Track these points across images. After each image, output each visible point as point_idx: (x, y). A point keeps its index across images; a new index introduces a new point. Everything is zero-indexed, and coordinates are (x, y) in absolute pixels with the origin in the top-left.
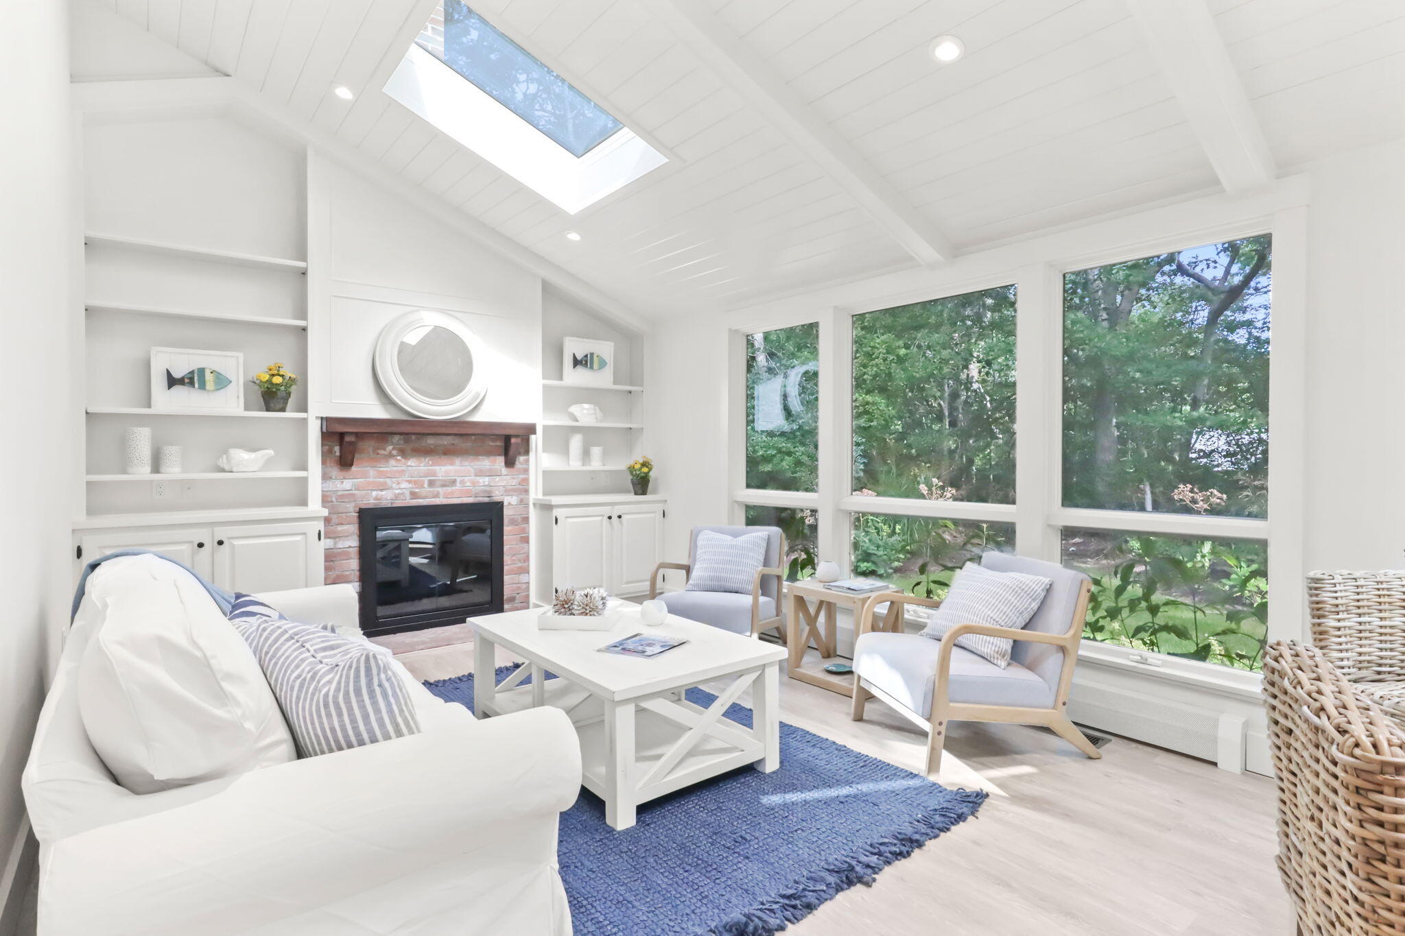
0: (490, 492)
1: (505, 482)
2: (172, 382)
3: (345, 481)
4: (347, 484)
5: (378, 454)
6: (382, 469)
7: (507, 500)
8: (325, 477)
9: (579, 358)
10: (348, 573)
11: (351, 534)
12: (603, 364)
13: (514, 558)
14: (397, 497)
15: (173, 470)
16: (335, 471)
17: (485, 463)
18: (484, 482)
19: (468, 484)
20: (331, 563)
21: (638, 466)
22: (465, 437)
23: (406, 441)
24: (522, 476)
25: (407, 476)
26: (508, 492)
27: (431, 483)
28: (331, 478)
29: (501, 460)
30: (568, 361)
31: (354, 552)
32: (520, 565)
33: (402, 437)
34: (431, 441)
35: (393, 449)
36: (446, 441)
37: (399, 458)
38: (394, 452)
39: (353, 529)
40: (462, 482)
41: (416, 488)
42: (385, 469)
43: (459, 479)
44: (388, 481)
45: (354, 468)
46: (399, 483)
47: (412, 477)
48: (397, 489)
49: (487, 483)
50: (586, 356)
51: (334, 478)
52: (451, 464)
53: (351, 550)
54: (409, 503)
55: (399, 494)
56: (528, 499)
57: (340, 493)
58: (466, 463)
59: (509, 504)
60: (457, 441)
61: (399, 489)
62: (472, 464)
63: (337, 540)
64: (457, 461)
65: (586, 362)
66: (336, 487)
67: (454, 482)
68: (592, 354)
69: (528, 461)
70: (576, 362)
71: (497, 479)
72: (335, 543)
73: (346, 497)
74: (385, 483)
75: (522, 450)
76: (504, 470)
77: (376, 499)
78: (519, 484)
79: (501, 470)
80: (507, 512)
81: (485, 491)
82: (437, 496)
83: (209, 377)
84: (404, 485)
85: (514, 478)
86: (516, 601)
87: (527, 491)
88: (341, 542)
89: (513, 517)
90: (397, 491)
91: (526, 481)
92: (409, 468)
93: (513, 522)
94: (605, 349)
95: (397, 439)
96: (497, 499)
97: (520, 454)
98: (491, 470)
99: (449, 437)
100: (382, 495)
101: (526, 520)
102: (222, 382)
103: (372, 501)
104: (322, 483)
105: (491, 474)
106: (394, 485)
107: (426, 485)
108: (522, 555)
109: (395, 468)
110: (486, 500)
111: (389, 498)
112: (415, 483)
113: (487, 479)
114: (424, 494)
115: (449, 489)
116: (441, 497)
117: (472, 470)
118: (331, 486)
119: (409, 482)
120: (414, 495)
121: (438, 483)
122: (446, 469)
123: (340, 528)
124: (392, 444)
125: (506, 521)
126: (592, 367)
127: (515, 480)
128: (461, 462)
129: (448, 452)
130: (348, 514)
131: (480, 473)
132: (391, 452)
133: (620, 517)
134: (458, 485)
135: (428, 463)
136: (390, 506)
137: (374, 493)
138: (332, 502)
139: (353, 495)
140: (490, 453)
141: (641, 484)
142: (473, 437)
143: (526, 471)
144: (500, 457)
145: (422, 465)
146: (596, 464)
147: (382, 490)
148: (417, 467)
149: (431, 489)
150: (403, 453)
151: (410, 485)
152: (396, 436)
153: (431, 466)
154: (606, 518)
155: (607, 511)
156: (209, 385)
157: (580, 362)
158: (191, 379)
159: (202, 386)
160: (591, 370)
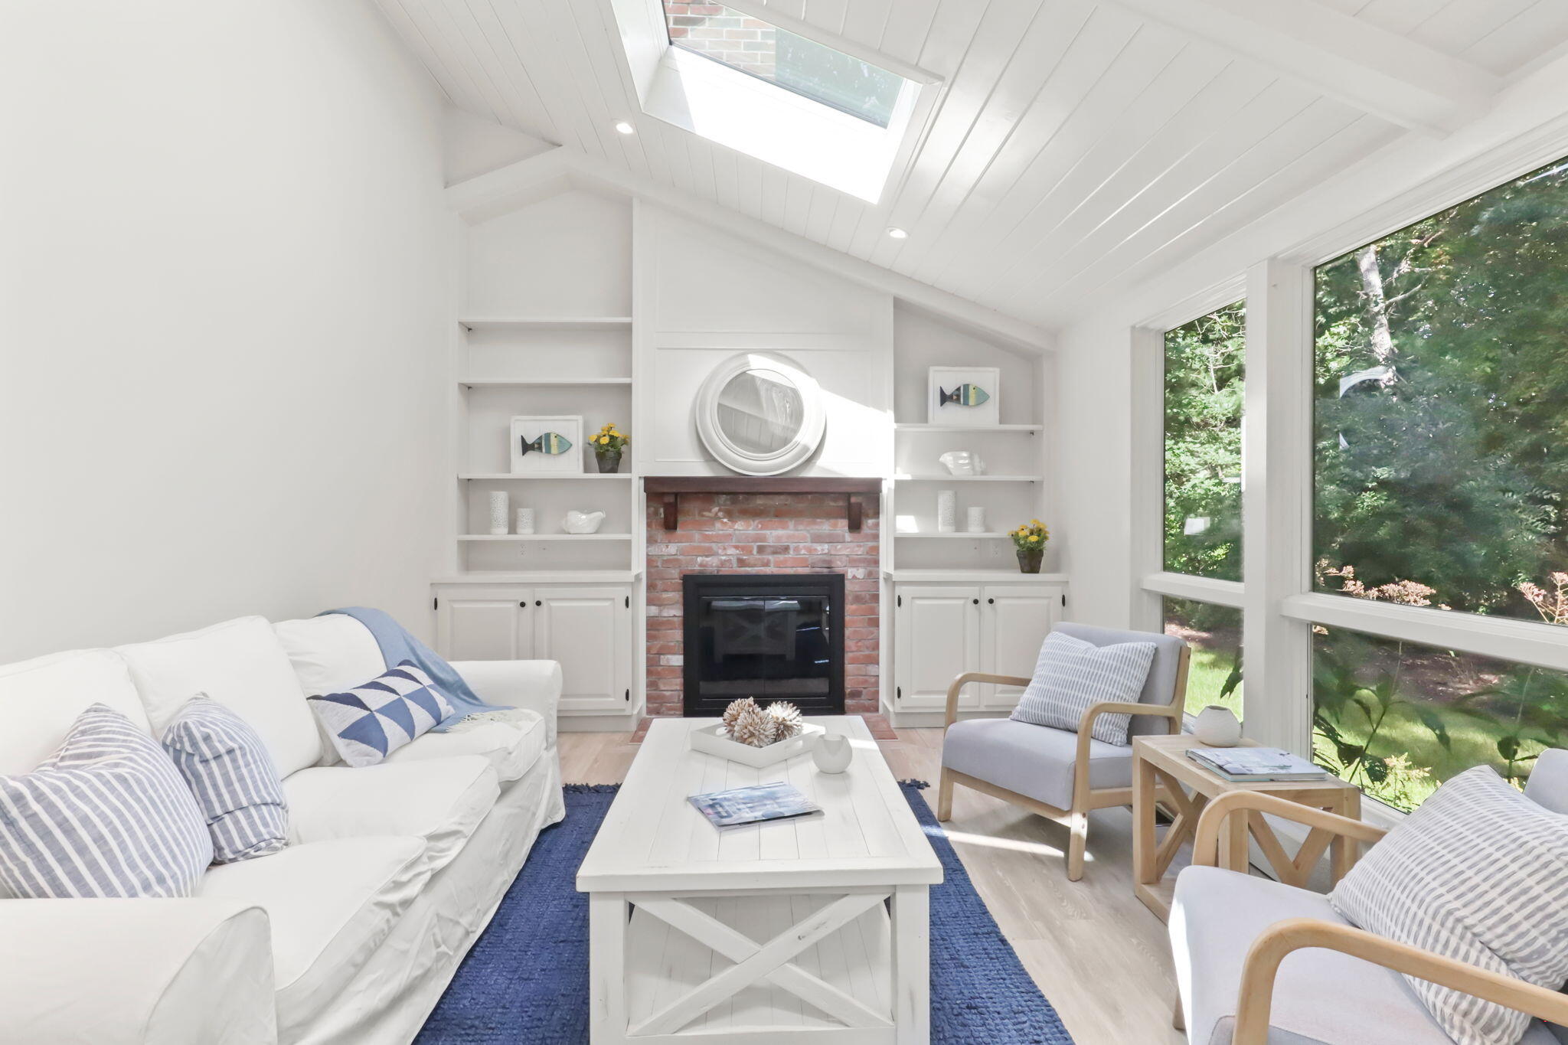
0: (830, 562)
1: (848, 550)
2: (526, 448)
3: (670, 545)
4: (672, 549)
5: (703, 516)
6: (707, 533)
7: (850, 573)
8: (651, 540)
9: (948, 392)
10: (672, 644)
11: (677, 603)
12: (983, 398)
13: (860, 644)
14: (723, 564)
15: (526, 532)
16: (660, 534)
17: (825, 527)
18: (823, 550)
19: (803, 552)
20: (656, 632)
21: (1026, 532)
22: (800, 496)
23: (733, 502)
24: (870, 544)
25: (734, 540)
26: (854, 562)
27: (761, 550)
28: (656, 542)
29: (843, 524)
30: (934, 398)
31: (678, 621)
32: (867, 653)
33: (729, 497)
34: (760, 501)
35: (720, 510)
36: (777, 501)
37: (725, 520)
38: (720, 514)
39: (677, 596)
40: (797, 549)
41: (744, 555)
42: (710, 533)
43: (792, 546)
44: (714, 545)
45: (679, 531)
46: (725, 549)
47: (739, 542)
48: (723, 555)
49: (826, 551)
50: (958, 389)
51: (659, 541)
52: (783, 528)
53: (676, 619)
54: (736, 571)
55: (725, 561)
56: (878, 573)
57: (665, 558)
58: (801, 527)
59: (854, 577)
60: (789, 500)
61: (726, 555)
62: (808, 528)
63: (662, 608)
64: (791, 524)
65: (958, 396)
66: (662, 551)
67: (786, 549)
68: (966, 387)
69: (877, 525)
70: (944, 398)
71: (839, 546)
72: (661, 611)
73: (670, 562)
74: (710, 549)
75: (871, 512)
76: (848, 536)
77: (701, 565)
78: (867, 553)
79: (844, 536)
80: (849, 587)
81: (824, 561)
82: (767, 564)
83: (554, 441)
84: (731, 551)
85: (861, 546)
86: (863, 697)
87: (876, 562)
88: (666, 610)
89: (859, 593)
90: (724, 558)
91: (876, 549)
92: (737, 532)
93: (858, 599)
94: (987, 378)
95: (723, 499)
96: (839, 570)
97: (868, 517)
98: (830, 536)
99: (782, 497)
100: (707, 562)
101: (876, 598)
102: (565, 446)
103: (697, 568)
104: (647, 547)
105: (831, 540)
106: (720, 551)
107: (755, 552)
108: (871, 641)
109: (721, 532)
110: (825, 571)
111: (714, 565)
112: (743, 548)
113: (826, 546)
114: (752, 562)
115: (781, 557)
116: (772, 565)
117: (808, 535)
118: (655, 550)
119: (736, 547)
120: (741, 562)
121: (769, 550)
122: (776, 533)
123: (665, 595)
124: (719, 505)
125: (849, 598)
126: (966, 403)
127: (862, 549)
128: (795, 526)
129: (780, 514)
130: (673, 581)
131: (818, 539)
132: (716, 514)
133: (991, 601)
134: (791, 552)
135: (757, 526)
136: (715, 573)
137: (699, 559)
138: (658, 567)
139: (677, 560)
140: (830, 515)
141: (1031, 558)
142: (810, 496)
143: (876, 537)
144: (842, 520)
145: (751, 528)
146: (975, 530)
147: (707, 556)
148: (743, 528)
149: (760, 557)
150: (729, 514)
151: (738, 551)
152: (721, 496)
153: (761, 529)
154: (971, 601)
155: (973, 592)
156: (554, 450)
157: (950, 398)
158: (540, 444)
159: (548, 451)
160: (965, 407)
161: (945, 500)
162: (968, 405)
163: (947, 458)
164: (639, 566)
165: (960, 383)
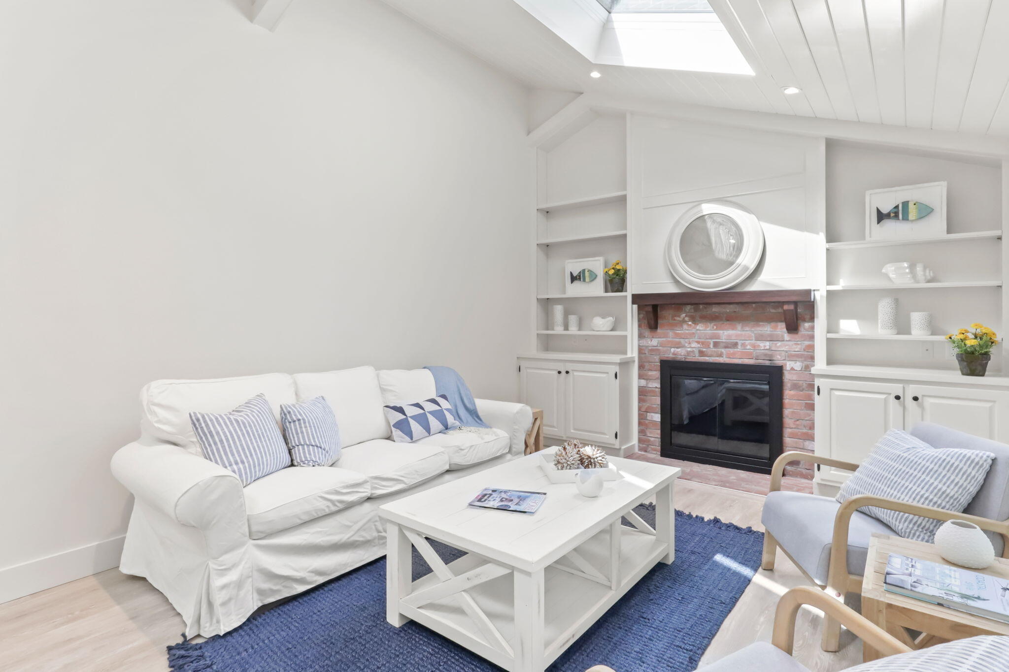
0: (771, 356)
1: (787, 347)
2: (573, 279)
3: (653, 339)
4: (655, 342)
5: (674, 320)
6: (678, 332)
7: (789, 365)
8: (641, 336)
9: (885, 211)
10: (655, 406)
11: (657, 378)
13: (798, 423)
14: (688, 353)
16: (647, 333)
17: (767, 329)
18: (765, 346)
19: (748, 347)
20: (645, 397)
22: (746, 305)
23: (696, 310)
24: (807, 343)
25: (696, 337)
26: (792, 357)
27: (716, 345)
28: (645, 337)
29: (781, 328)
30: (870, 217)
31: (658, 390)
32: (805, 431)
33: (692, 307)
34: (715, 309)
35: (686, 316)
36: (729, 309)
37: (690, 323)
38: (687, 319)
39: (657, 374)
40: (743, 345)
41: (703, 348)
42: (680, 332)
43: (740, 342)
44: (682, 341)
45: (659, 330)
46: (690, 343)
47: (700, 339)
48: (689, 348)
49: (768, 347)
50: (897, 207)
51: (646, 337)
52: (733, 329)
53: (657, 389)
54: (698, 359)
55: (690, 351)
56: (814, 367)
57: (650, 348)
58: (747, 329)
59: (792, 369)
60: (737, 308)
61: (690, 347)
62: (753, 330)
63: (648, 381)
64: (739, 326)
65: (897, 213)
66: (648, 344)
67: (735, 345)
68: (906, 203)
69: (813, 328)
70: (881, 217)
71: (779, 344)
72: (647, 384)
73: (653, 351)
74: (679, 343)
75: (808, 317)
76: (787, 336)
77: (674, 354)
78: (804, 350)
79: (783, 336)
80: (788, 377)
81: (766, 355)
82: (721, 355)
83: (587, 274)
84: (694, 345)
85: (798, 344)
86: (801, 466)
88: (650, 383)
89: (795, 382)
90: (689, 349)
91: (811, 348)
92: (698, 331)
93: (795, 387)
94: (932, 193)
95: (689, 308)
96: (778, 363)
97: (804, 320)
98: (771, 335)
99: (731, 306)
100: (678, 352)
101: (812, 387)
102: (594, 277)
103: (671, 356)
104: (639, 340)
105: (772, 339)
106: (686, 345)
107: (711, 346)
108: (808, 422)
109: (687, 331)
110: (767, 363)
111: (682, 354)
112: (703, 343)
113: (768, 344)
114: (710, 353)
115: (731, 350)
116: (724, 357)
117: (753, 335)
118: (644, 342)
119: (698, 342)
120: (701, 353)
121: (722, 345)
122: (727, 333)
123: (650, 373)
124: (685, 312)
125: (787, 385)
126: (905, 219)
127: (799, 346)
128: (742, 328)
129: (731, 319)
130: (656, 364)
131: (760, 338)
132: (684, 319)
133: (915, 398)
134: (739, 347)
135: (713, 327)
136: (683, 360)
137: (672, 350)
138: (646, 354)
139: (658, 350)
140: (770, 319)
141: (970, 361)
142: (754, 305)
143: (812, 337)
145: (708, 329)
147: (677, 348)
148: (704, 329)
149: (715, 350)
150: (693, 319)
151: (699, 345)
152: (688, 306)
153: (716, 330)
154: (892, 397)
155: (897, 389)
156: (587, 279)
157: (888, 216)
158: (580, 276)
159: (584, 280)
160: (904, 222)
161: (885, 308)
162: (908, 220)
163: (890, 269)
164: (633, 353)
165: (899, 201)
